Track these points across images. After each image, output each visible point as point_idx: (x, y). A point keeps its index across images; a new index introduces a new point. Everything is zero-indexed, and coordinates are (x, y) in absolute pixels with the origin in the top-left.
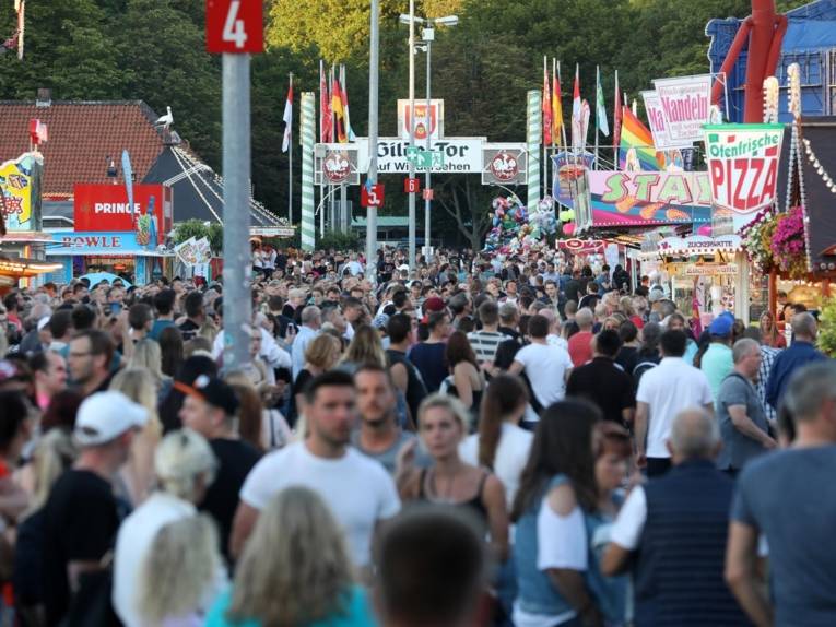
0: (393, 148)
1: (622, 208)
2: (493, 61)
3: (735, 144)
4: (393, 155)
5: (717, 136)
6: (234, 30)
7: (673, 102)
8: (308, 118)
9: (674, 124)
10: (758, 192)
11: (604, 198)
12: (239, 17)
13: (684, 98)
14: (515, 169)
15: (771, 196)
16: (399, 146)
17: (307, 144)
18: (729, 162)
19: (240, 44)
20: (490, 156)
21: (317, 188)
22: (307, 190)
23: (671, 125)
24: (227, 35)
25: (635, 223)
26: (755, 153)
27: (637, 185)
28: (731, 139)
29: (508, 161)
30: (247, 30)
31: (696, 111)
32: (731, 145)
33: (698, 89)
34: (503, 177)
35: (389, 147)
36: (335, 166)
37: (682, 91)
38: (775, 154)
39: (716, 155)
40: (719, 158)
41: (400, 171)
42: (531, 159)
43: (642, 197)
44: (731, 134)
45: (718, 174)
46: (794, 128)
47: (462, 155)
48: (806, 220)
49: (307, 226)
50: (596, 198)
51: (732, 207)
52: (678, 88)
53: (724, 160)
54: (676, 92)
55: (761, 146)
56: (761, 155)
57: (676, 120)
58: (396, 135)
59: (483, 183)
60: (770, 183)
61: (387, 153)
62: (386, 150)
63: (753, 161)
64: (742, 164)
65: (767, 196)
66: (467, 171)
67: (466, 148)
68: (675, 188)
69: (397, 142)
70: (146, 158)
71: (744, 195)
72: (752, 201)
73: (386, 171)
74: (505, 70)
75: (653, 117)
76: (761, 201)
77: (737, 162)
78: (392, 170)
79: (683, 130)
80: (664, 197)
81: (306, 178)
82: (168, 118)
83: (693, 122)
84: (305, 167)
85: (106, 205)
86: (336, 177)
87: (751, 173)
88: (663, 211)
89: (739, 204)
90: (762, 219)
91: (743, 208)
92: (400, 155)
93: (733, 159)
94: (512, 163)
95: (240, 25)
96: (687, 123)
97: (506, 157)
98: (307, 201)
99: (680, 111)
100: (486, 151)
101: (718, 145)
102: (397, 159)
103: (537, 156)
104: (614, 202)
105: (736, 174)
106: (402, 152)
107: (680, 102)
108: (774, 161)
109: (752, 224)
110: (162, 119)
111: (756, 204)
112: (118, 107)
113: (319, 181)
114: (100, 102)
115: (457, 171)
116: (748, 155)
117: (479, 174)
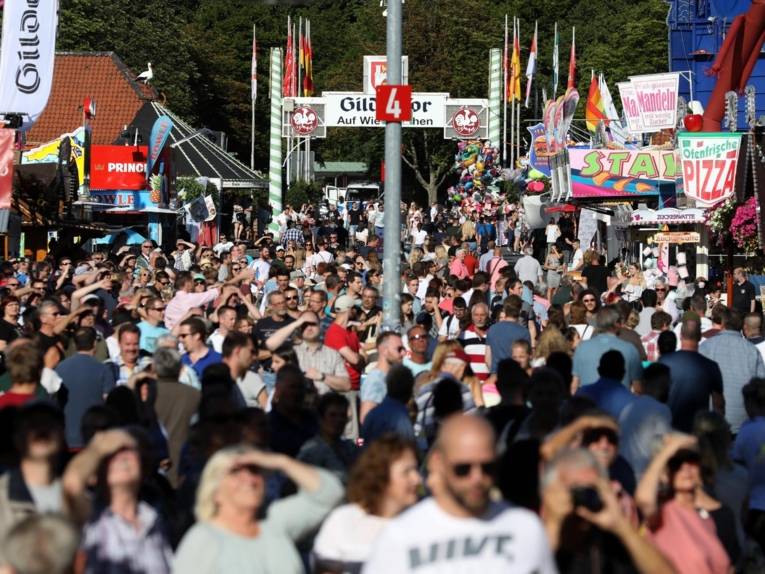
0: (358, 103)
1: (597, 181)
2: (452, 15)
3: (703, 148)
4: (359, 109)
5: (689, 142)
6: (393, 107)
7: (646, 95)
8: (276, 72)
9: (647, 113)
10: (721, 186)
11: (582, 173)
12: (396, 98)
13: (655, 92)
14: (477, 124)
15: (731, 190)
16: (365, 101)
17: (276, 98)
18: (698, 163)
19: (397, 116)
20: (453, 112)
21: (283, 140)
22: (275, 142)
23: (644, 114)
24: (389, 110)
25: (609, 195)
26: (718, 156)
27: (611, 161)
28: (700, 144)
29: (470, 116)
30: (401, 107)
31: (666, 103)
32: (700, 149)
33: (667, 85)
34: (465, 132)
35: (355, 102)
36: (301, 119)
37: (654, 86)
38: (734, 156)
39: (688, 157)
40: (690, 159)
41: (365, 125)
42: (492, 115)
43: (615, 171)
44: (700, 140)
45: (689, 172)
46: (750, 137)
47: (425, 110)
48: (758, 209)
49: (275, 177)
50: (575, 172)
51: (700, 198)
52: (650, 83)
53: (694, 161)
54: (648, 86)
55: (723, 150)
56: (723, 157)
57: (649, 110)
58: (362, 90)
59: (445, 138)
60: (730, 179)
61: (353, 107)
62: (352, 104)
63: (717, 162)
64: (708, 164)
65: (727, 190)
66: (430, 126)
67: (430, 103)
68: (644, 164)
69: (362, 97)
70: (118, 108)
71: (709, 188)
72: (716, 193)
73: (352, 125)
74: (463, 24)
75: (627, 106)
76: (723, 194)
77: (704, 162)
78: (358, 124)
79: (655, 119)
80: (634, 172)
81: (274, 131)
82: (148, 74)
83: (663, 112)
84: (274, 120)
85: (118, 165)
86: (303, 130)
87: (715, 172)
88: (633, 185)
89: (706, 196)
90: (723, 205)
91: (708, 199)
92: (365, 109)
93: (701, 160)
94: (474, 119)
95: (397, 103)
96: (658, 113)
97: (467, 112)
98: (275, 153)
99: (651, 102)
100: (448, 106)
101: (690, 149)
102: (362, 114)
103: (497, 112)
104: (591, 176)
105: (703, 172)
106: (368, 107)
107: (652, 95)
108: (733, 162)
109: (714, 209)
110: (143, 75)
111: (719, 196)
112: (90, 58)
113: (286, 134)
114: (71, 53)
115: (420, 126)
116: (713, 157)
117: (442, 129)
